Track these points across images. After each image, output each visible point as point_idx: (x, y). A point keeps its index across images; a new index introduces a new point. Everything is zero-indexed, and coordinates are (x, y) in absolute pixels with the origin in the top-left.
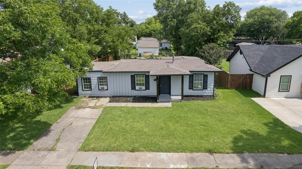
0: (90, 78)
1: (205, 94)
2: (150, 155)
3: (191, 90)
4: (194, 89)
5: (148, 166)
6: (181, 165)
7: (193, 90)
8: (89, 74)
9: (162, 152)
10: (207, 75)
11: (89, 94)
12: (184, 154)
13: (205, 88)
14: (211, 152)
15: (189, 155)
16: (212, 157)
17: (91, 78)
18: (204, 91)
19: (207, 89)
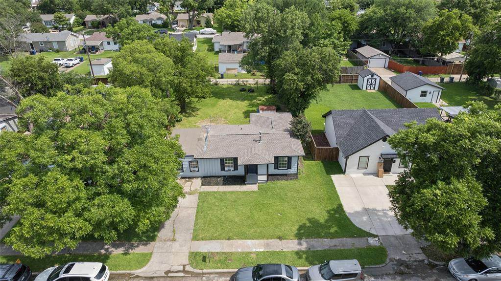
1: (289, 173)
2: (240, 242)
3: (276, 170)
5: (240, 251)
6: (260, 249)
7: (278, 170)
9: (248, 239)
11: (182, 175)
12: (262, 241)
13: (289, 168)
14: (280, 238)
15: (266, 241)
16: (280, 243)
17: (183, 163)
18: (289, 170)
19: (291, 168)
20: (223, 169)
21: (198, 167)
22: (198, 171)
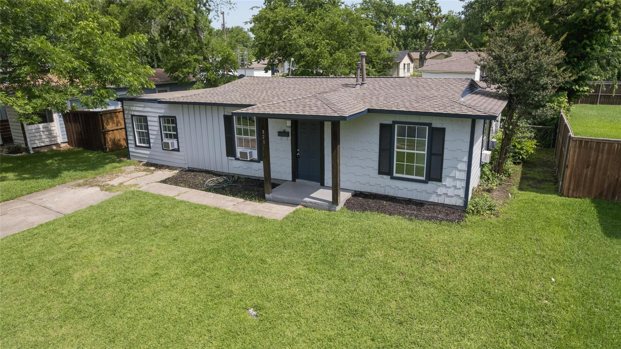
0: (146, 117)
1: (434, 199)
3: (385, 177)
4: (395, 175)
7: (393, 178)
8: (144, 107)
10: (443, 130)
11: (147, 156)
13: (432, 176)
17: (149, 119)
18: (431, 185)
19: (440, 180)
20: (231, 151)
21: (176, 137)
22: (178, 150)
